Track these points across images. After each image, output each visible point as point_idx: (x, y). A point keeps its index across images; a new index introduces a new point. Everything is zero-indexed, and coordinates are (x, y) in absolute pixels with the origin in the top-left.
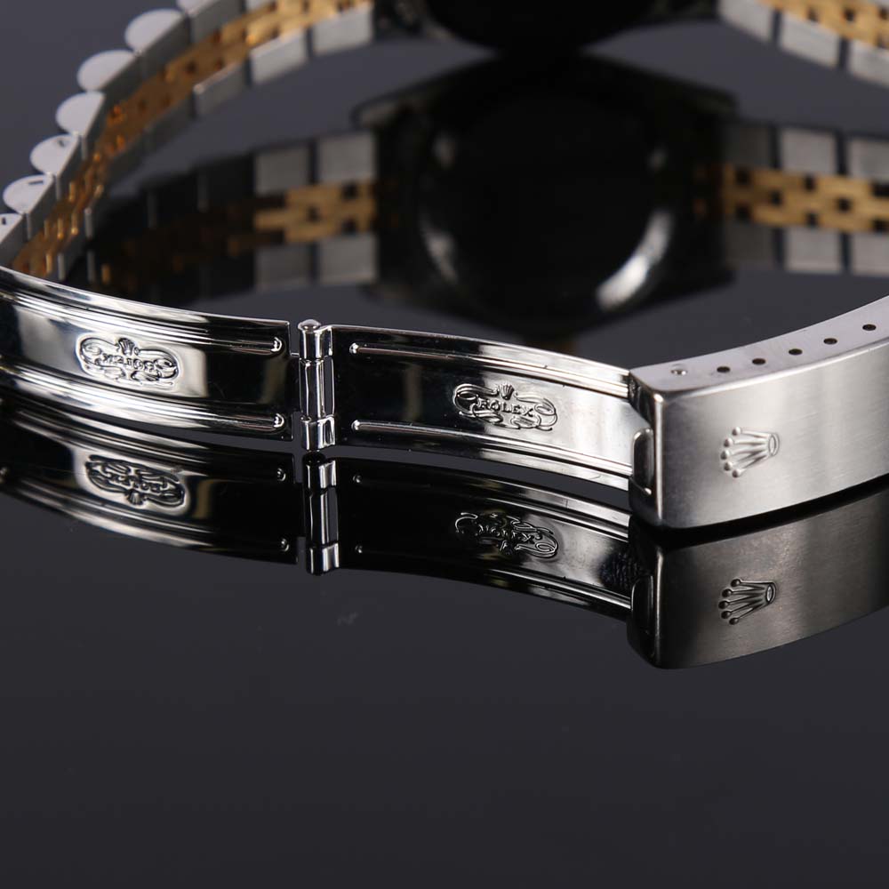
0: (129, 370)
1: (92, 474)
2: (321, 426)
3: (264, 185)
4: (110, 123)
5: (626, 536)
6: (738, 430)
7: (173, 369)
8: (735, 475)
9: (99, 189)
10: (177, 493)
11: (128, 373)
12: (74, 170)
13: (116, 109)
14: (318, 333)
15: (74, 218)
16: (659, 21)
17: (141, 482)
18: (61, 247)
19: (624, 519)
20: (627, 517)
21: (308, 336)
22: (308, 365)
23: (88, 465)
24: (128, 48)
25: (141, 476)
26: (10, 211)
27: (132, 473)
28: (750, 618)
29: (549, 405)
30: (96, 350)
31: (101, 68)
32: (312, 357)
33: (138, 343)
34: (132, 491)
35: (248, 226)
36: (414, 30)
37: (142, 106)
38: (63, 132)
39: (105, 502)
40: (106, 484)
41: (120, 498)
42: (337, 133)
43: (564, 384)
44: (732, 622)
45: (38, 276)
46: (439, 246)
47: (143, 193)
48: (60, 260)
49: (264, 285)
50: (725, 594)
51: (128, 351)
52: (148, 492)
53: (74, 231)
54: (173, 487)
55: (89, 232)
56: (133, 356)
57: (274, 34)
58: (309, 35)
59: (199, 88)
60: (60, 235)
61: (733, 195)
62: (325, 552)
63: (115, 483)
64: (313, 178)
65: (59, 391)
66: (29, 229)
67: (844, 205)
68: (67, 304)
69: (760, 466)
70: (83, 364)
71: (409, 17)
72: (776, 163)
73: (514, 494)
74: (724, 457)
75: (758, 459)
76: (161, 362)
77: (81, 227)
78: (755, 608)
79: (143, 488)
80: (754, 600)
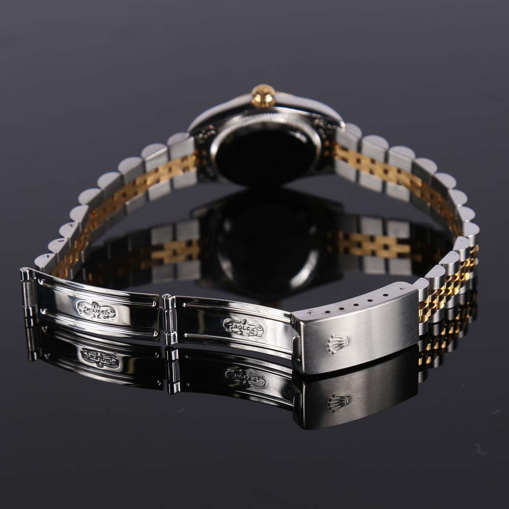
0: (97, 314)
1: (83, 355)
2: (172, 336)
3: (154, 242)
4: (91, 217)
5: (291, 378)
6: (334, 336)
7: (114, 314)
8: (333, 353)
9: (87, 243)
10: (117, 363)
11: (96, 316)
12: (76, 235)
13: (94, 212)
14: (170, 299)
15: (77, 255)
16: (312, 174)
17: (102, 359)
18: (72, 266)
19: (290, 371)
20: (292, 370)
21: (166, 300)
22: (166, 312)
23: (81, 352)
24: (99, 188)
25: (102, 356)
26: (51, 252)
27: (99, 355)
28: (340, 410)
29: (261, 327)
30: (84, 307)
31: (87, 196)
32: (168, 308)
33: (100, 304)
34: (99, 362)
35: (148, 257)
36: (214, 179)
37: (105, 210)
38: (72, 221)
39: (89, 367)
40: (89, 359)
41: (95, 365)
42: (184, 220)
43: (266, 318)
44: (333, 411)
45: (62, 278)
46: (226, 265)
47: (106, 244)
48: (71, 271)
49: (155, 281)
50: (330, 400)
51: (96, 307)
52: (105, 362)
53: (77, 260)
54: (115, 360)
55: (83, 260)
56: (98, 309)
57: (158, 181)
58: (172, 181)
59: (127, 203)
60: (71, 262)
61: (342, 244)
62: (175, 385)
63: (92, 359)
64: (174, 238)
65: (72, 324)
66: (58, 259)
67: (386, 247)
68: (75, 289)
69: (343, 350)
70: (79, 312)
71: (212, 174)
72: (359, 231)
73: (242, 361)
74: (328, 346)
75: (341, 347)
76: (109, 311)
77: (80, 259)
78: (342, 406)
79: (103, 361)
80: (341, 402)
